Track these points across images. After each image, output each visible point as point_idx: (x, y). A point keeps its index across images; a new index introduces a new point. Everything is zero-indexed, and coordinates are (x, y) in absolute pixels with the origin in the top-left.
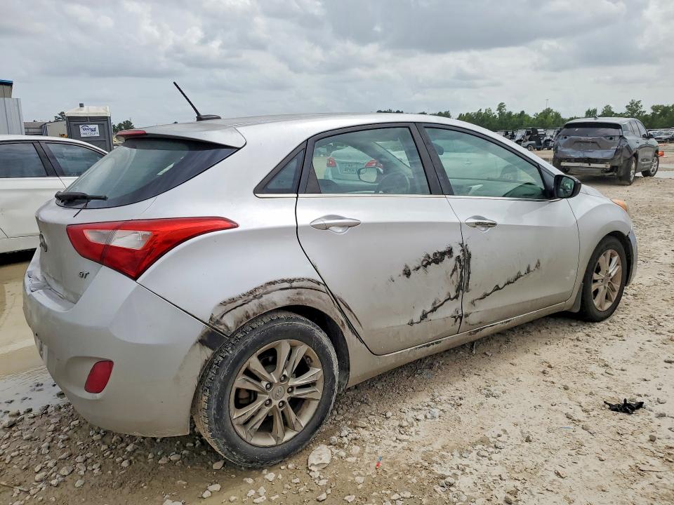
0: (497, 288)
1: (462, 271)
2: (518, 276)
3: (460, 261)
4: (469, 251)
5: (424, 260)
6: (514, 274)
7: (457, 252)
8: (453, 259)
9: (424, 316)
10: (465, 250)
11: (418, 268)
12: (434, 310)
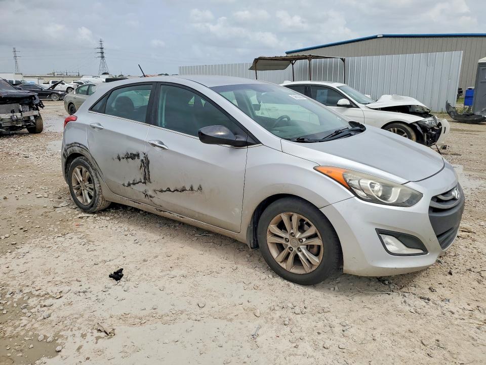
0: (169, 190)
1: (145, 169)
2: (183, 190)
3: (143, 163)
4: (149, 159)
5: (126, 155)
6: (179, 187)
7: (142, 157)
8: (140, 160)
9: (129, 185)
10: (146, 158)
11: (123, 158)
12: (134, 184)
